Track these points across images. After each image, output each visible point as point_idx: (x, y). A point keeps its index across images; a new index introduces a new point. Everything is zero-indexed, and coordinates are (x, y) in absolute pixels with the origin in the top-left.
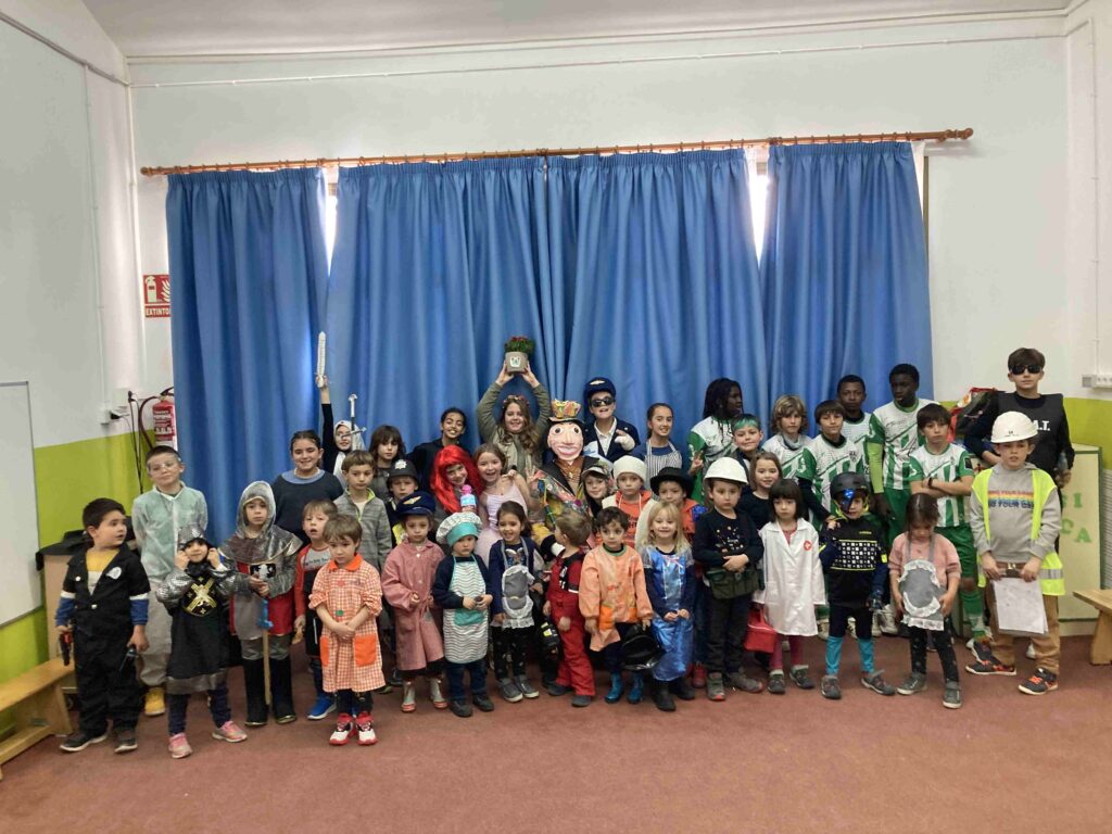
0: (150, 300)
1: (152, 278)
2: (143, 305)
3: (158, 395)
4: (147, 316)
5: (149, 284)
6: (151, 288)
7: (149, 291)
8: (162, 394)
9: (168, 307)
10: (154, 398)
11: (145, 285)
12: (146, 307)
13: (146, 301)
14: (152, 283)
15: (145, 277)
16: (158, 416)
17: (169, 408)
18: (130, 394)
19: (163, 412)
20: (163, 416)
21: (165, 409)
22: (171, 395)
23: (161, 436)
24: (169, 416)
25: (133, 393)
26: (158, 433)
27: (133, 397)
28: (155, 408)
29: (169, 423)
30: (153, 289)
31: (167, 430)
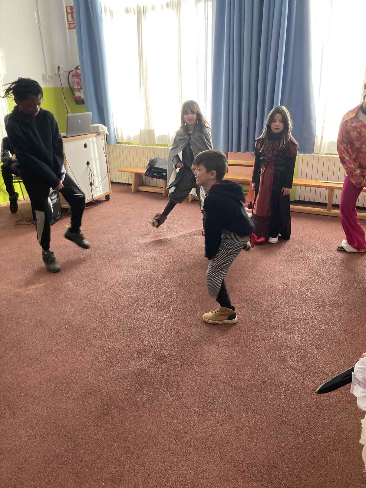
0: (69, 20)
1: (69, 8)
2: (66, 23)
3: (73, 69)
4: (69, 29)
5: (68, 12)
6: (69, 13)
7: (68, 15)
8: (75, 69)
9: (74, 23)
10: (72, 71)
11: (67, 12)
12: (68, 24)
13: (68, 21)
14: (69, 11)
15: (67, 7)
16: (74, 80)
17: (78, 76)
18: (59, 67)
19: (75, 78)
20: (76, 80)
21: (76, 76)
22: (79, 69)
23: (75, 89)
24: (78, 80)
25: (61, 67)
26: (74, 88)
27: (60, 69)
28: (73, 76)
29: (78, 83)
30: (70, 14)
31: (77, 87)
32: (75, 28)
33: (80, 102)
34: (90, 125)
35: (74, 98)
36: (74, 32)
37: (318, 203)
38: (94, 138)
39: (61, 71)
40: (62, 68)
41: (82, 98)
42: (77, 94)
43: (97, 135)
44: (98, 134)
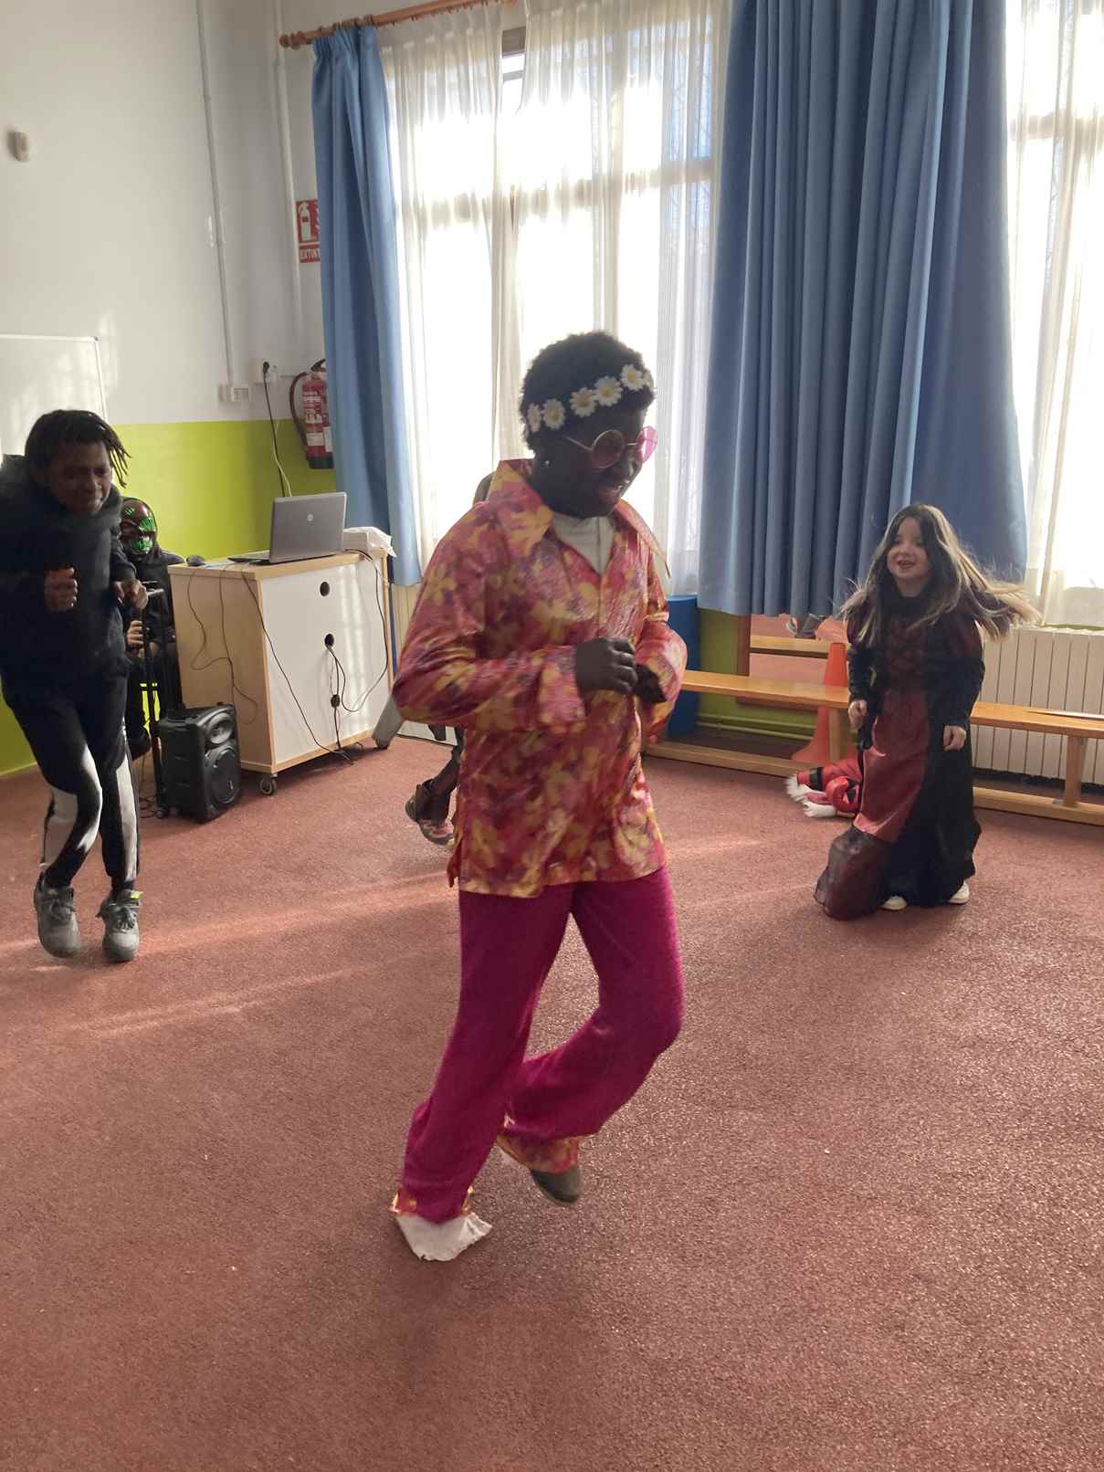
0: (304, 239)
1: (305, 206)
2: (296, 244)
3: (308, 370)
4: (302, 261)
5: (302, 215)
6: (305, 219)
7: (302, 224)
8: (312, 369)
9: (317, 246)
10: (303, 374)
11: (298, 216)
12: (301, 248)
13: (300, 241)
14: (306, 213)
15: (298, 204)
16: (306, 399)
17: (319, 388)
18: (266, 366)
19: (311, 393)
20: (311, 399)
21: (314, 389)
22: (323, 370)
23: (310, 425)
24: (318, 399)
25: (271, 366)
26: (307, 422)
27: (269, 370)
28: (305, 388)
29: (319, 409)
30: (307, 221)
31: (316, 418)
32: (317, 259)
33: (321, 461)
34: (341, 530)
35: (306, 449)
36: (316, 269)
37: (1036, 777)
38: (353, 568)
39: (273, 377)
40: (275, 367)
41: (328, 450)
42: (314, 439)
43: (362, 558)
44: (364, 555)
